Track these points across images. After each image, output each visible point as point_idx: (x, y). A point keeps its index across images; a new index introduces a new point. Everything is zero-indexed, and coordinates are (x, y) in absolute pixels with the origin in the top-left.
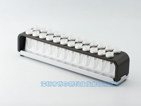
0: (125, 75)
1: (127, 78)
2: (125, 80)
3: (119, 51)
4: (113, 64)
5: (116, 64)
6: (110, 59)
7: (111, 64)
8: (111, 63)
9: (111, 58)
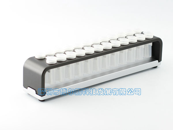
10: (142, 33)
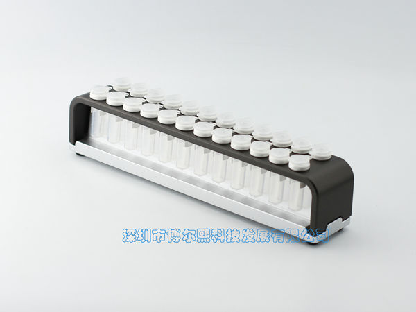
0: (340, 219)
1: (347, 227)
2: (341, 231)
3: (326, 153)
4: (307, 189)
5: (313, 188)
6: (299, 176)
7: (302, 189)
8: (302, 186)
9: (302, 172)
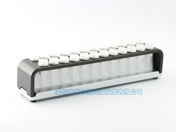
10: (144, 44)
